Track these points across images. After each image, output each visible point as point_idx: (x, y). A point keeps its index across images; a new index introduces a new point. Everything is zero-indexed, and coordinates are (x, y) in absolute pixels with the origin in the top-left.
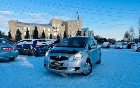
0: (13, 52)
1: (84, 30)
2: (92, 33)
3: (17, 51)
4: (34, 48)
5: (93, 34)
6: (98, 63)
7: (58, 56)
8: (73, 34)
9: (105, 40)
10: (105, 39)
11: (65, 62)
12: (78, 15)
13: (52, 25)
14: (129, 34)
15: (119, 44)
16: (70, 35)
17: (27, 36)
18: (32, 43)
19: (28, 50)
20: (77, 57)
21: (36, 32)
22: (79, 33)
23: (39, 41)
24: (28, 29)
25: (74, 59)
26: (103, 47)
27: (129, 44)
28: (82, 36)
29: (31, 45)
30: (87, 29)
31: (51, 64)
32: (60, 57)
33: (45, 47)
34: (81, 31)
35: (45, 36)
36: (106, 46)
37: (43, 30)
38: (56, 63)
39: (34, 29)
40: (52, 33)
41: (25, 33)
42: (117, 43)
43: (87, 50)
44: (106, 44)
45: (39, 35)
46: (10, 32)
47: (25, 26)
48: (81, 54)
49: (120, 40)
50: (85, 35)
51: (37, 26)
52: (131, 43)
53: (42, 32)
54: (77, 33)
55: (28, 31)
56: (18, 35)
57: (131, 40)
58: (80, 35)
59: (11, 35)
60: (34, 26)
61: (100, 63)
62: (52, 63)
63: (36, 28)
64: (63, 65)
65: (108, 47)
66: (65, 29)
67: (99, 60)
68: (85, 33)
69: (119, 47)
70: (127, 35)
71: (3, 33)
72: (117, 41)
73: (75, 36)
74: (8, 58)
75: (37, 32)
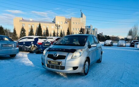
0: (13, 49)
1: (87, 27)
2: (95, 30)
3: (18, 48)
4: (35, 46)
5: (96, 32)
6: (99, 61)
7: (55, 55)
8: (76, 32)
9: (108, 38)
10: (108, 36)
11: (63, 61)
12: (81, 13)
13: (55, 23)
14: (133, 32)
15: (122, 42)
16: (73, 33)
17: (31, 33)
18: (33, 40)
19: (29, 47)
20: (76, 56)
21: (39, 29)
22: (82, 30)
23: (40, 38)
24: (32, 27)
25: (72, 58)
26: (105, 45)
27: (133, 42)
28: (85, 34)
29: (32, 43)
30: (90, 27)
31: (48, 63)
32: (58, 55)
33: (46, 44)
34: (84, 29)
35: (48, 33)
36: (108, 44)
37: (47, 28)
38: (54, 62)
39: (38, 27)
40: (55, 31)
41: (29, 31)
42: (120, 41)
43: (86, 49)
44: (108, 42)
45: (42, 32)
46: (15, 29)
47: (30, 23)
48: (80, 53)
49: (123, 38)
50: (88, 32)
51: (41, 24)
52: (134, 41)
53: (46, 29)
54: (80, 30)
55: (32, 28)
56: (22, 32)
57: (135, 37)
58: (83, 33)
59: (16, 32)
60: (38, 24)
61: (101, 62)
62: (50, 62)
63: (40, 25)
64: (61, 65)
65: (111, 45)
66: (68, 26)
67: (100, 59)
68: (88, 31)
69: (122, 45)
70: (130, 33)
71: (9, 30)
72: (121, 39)
73: (78, 34)
74: (9, 55)
75: (41, 29)
